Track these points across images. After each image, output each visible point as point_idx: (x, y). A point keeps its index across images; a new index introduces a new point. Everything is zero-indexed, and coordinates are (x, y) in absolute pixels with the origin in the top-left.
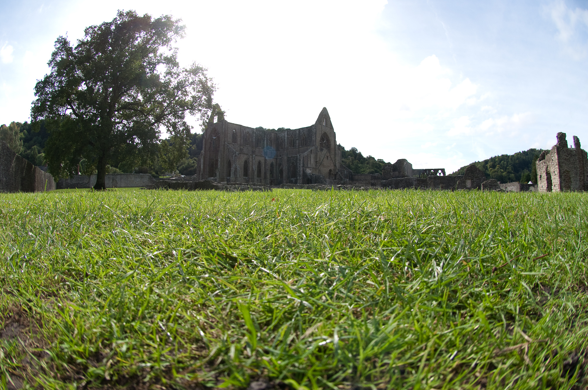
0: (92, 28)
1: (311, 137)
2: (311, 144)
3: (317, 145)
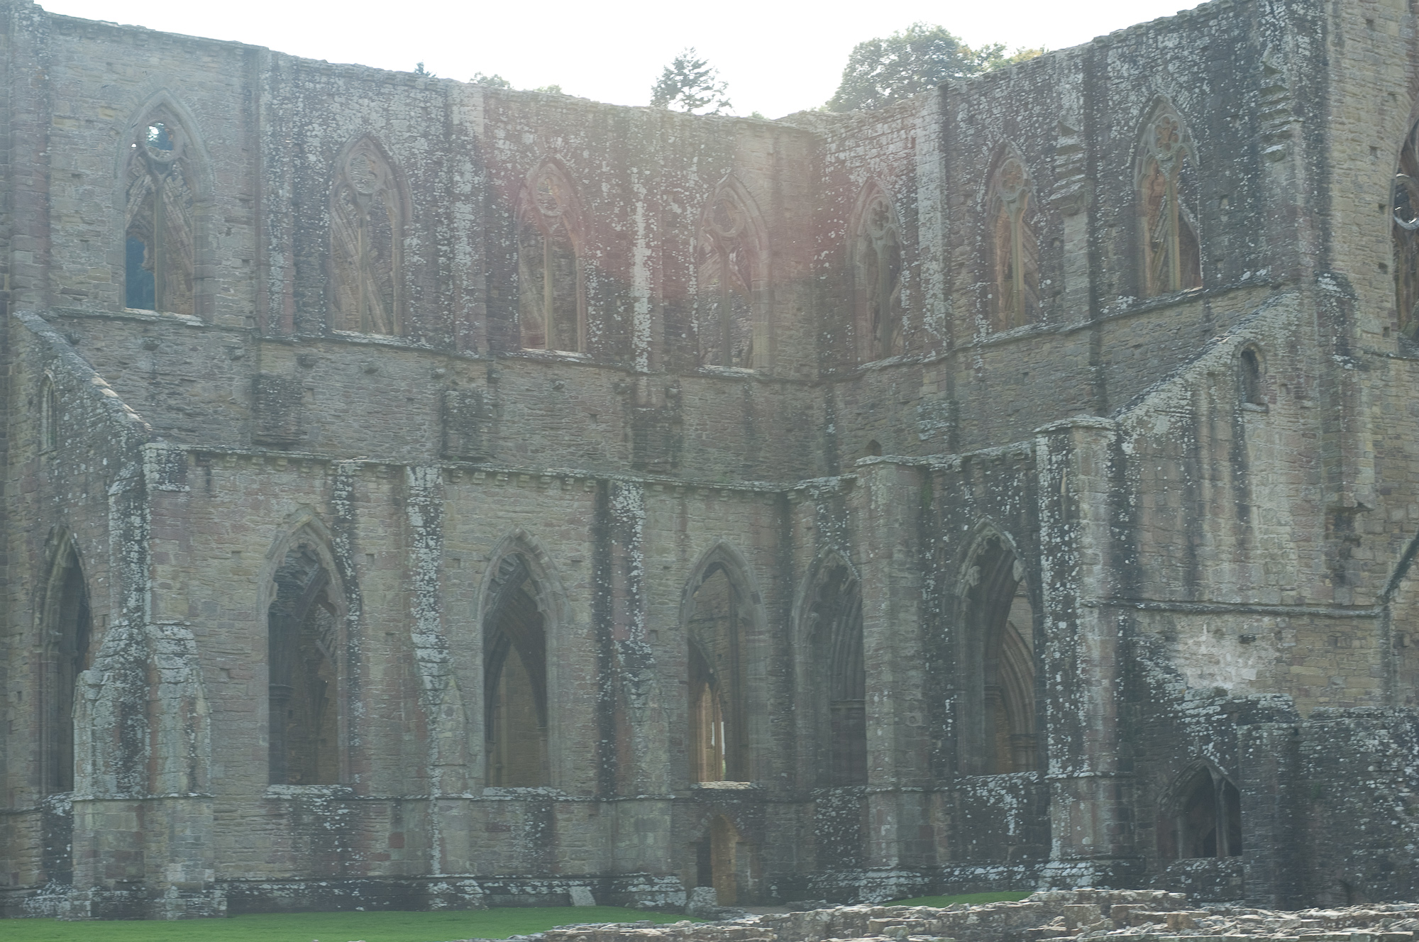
1: (1253, 151)
2: (1253, 266)
3: (1341, 263)
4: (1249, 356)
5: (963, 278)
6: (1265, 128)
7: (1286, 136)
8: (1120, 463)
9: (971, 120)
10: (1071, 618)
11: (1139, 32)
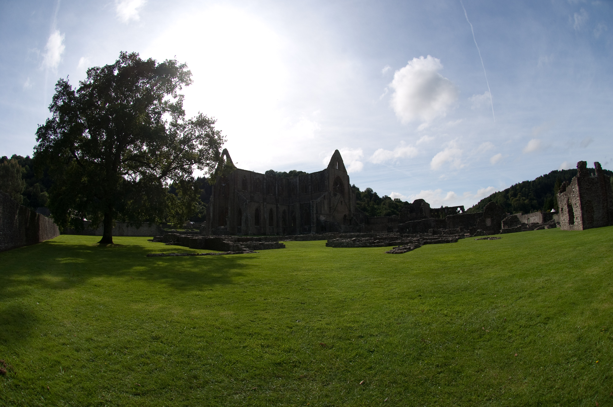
0: (94, 70)
3: (330, 190)
5: (301, 190)
10: (313, 215)
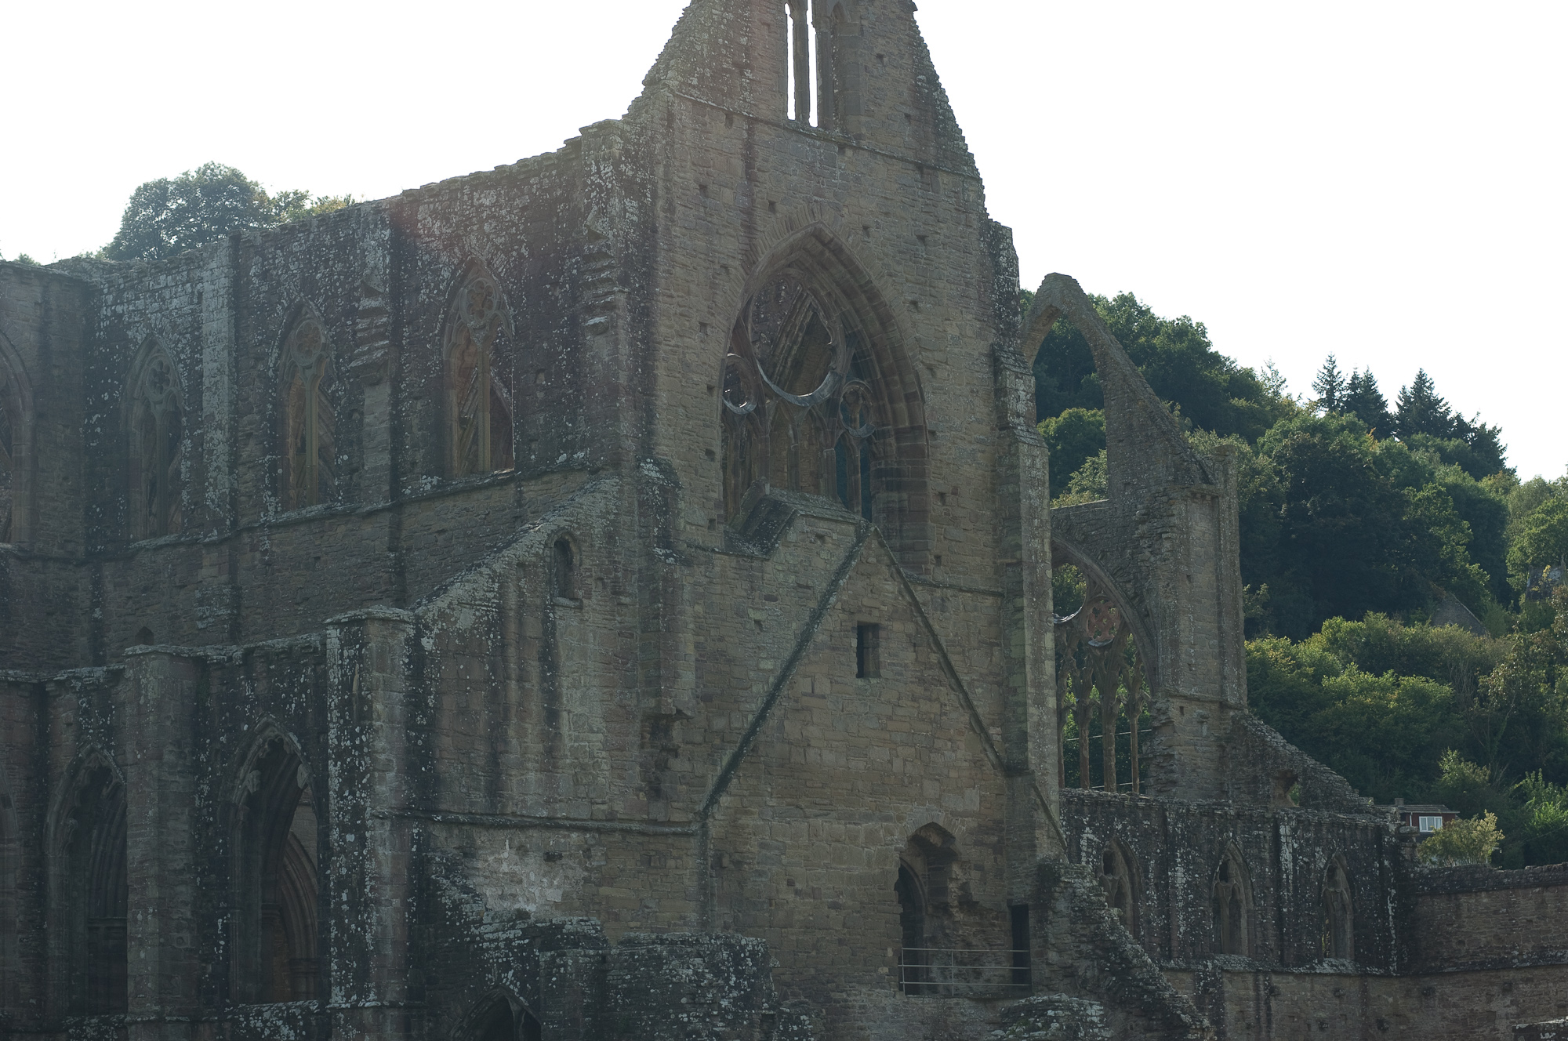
1: (574, 322)
2: (571, 447)
3: (664, 448)
4: (562, 546)
5: (250, 450)
6: (587, 297)
7: (609, 307)
8: (418, 660)
9: (264, 275)
10: (360, 831)
11: (453, 187)
